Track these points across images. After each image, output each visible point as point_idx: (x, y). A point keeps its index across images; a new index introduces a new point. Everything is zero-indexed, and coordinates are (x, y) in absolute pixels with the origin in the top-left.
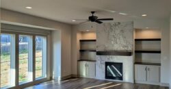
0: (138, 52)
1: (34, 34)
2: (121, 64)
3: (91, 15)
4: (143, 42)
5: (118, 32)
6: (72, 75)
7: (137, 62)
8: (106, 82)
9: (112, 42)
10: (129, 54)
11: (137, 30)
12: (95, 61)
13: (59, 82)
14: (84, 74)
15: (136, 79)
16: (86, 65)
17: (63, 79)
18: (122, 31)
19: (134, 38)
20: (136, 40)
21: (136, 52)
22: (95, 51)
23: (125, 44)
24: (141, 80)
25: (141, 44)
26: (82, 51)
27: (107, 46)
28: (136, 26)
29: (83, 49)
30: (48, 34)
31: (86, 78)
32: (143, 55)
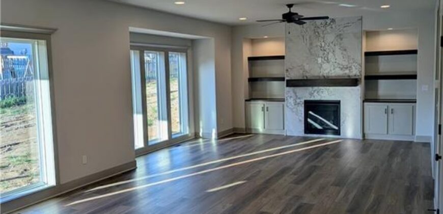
0: (372, 79)
1: (166, 47)
2: (338, 103)
3: (287, 10)
4: (381, 57)
5: (330, 38)
6: (234, 129)
7: (369, 98)
8: (305, 139)
9: (320, 60)
10: (354, 82)
11: (369, 34)
12: (283, 100)
13: (214, 141)
14: (259, 125)
15: (366, 131)
16: (263, 109)
17: (220, 136)
18: (340, 37)
19: (364, 50)
20: (367, 54)
21: (367, 78)
22: (282, 79)
23: (345, 63)
24: (377, 133)
25: (377, 61)
26: (252, 80)
27: (307, 67)
28: (367, 27)
29: (254, 76)
30: (188, 48)
31: (264, 134)
32: (382, 83)
